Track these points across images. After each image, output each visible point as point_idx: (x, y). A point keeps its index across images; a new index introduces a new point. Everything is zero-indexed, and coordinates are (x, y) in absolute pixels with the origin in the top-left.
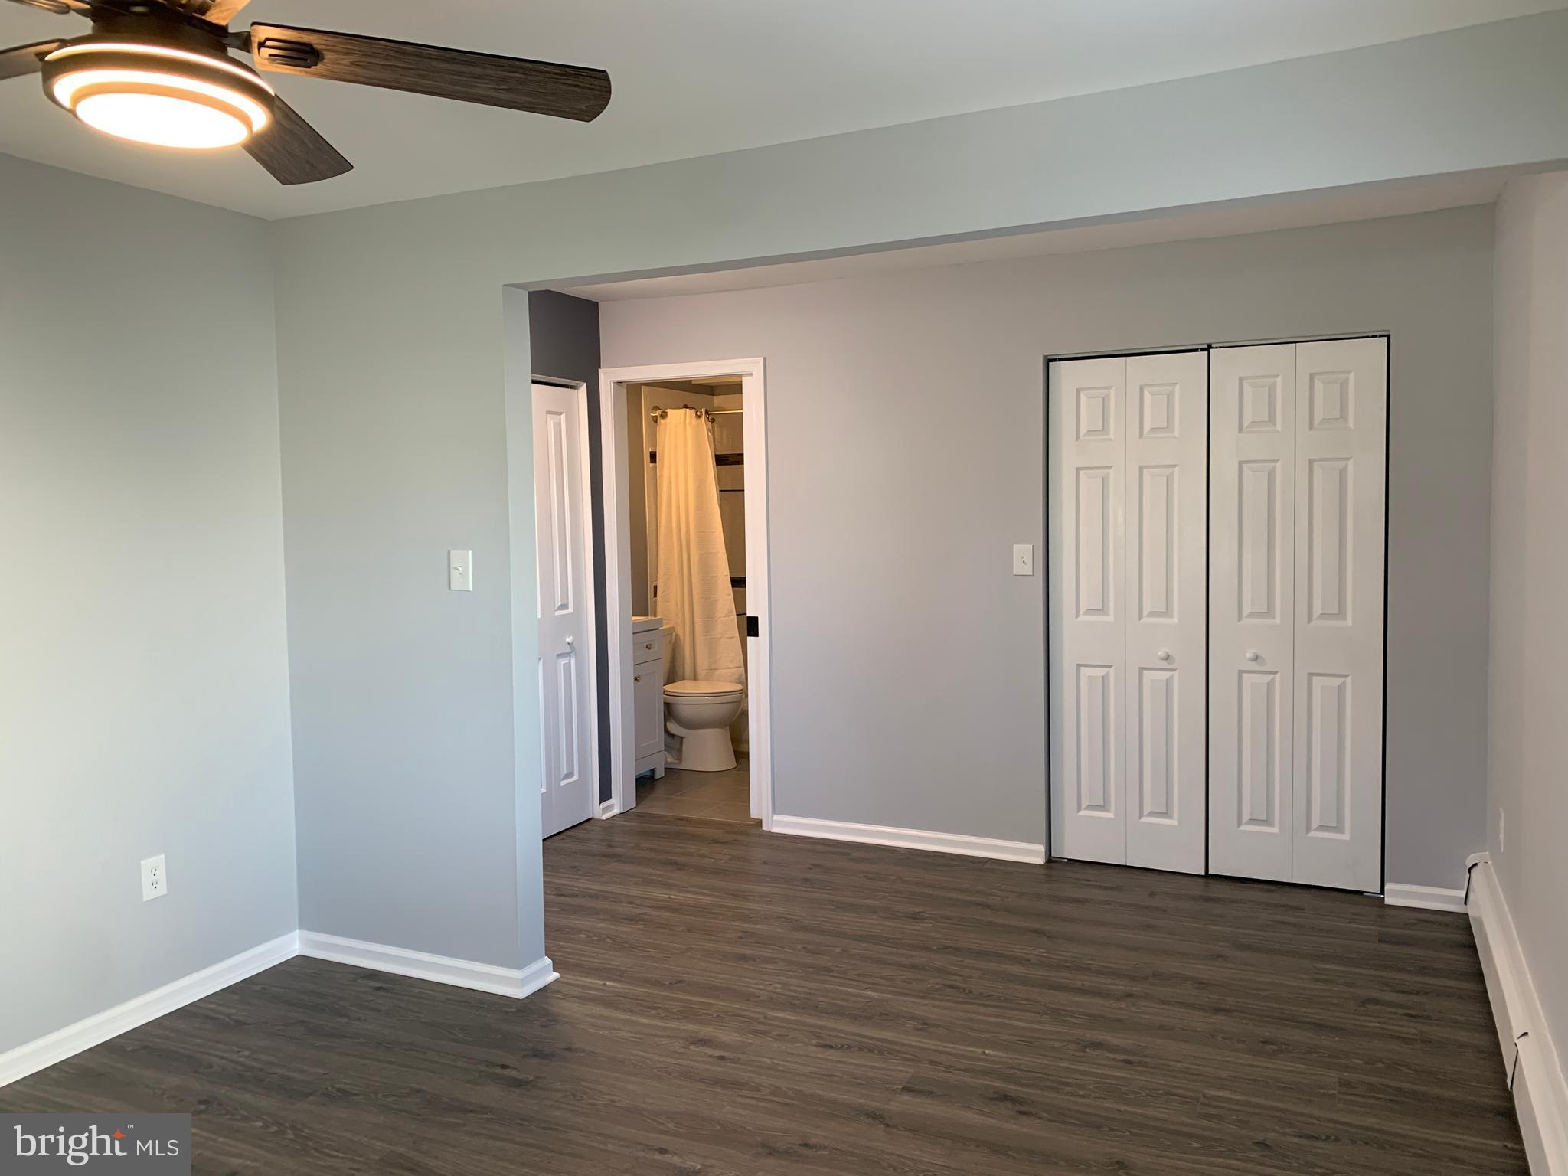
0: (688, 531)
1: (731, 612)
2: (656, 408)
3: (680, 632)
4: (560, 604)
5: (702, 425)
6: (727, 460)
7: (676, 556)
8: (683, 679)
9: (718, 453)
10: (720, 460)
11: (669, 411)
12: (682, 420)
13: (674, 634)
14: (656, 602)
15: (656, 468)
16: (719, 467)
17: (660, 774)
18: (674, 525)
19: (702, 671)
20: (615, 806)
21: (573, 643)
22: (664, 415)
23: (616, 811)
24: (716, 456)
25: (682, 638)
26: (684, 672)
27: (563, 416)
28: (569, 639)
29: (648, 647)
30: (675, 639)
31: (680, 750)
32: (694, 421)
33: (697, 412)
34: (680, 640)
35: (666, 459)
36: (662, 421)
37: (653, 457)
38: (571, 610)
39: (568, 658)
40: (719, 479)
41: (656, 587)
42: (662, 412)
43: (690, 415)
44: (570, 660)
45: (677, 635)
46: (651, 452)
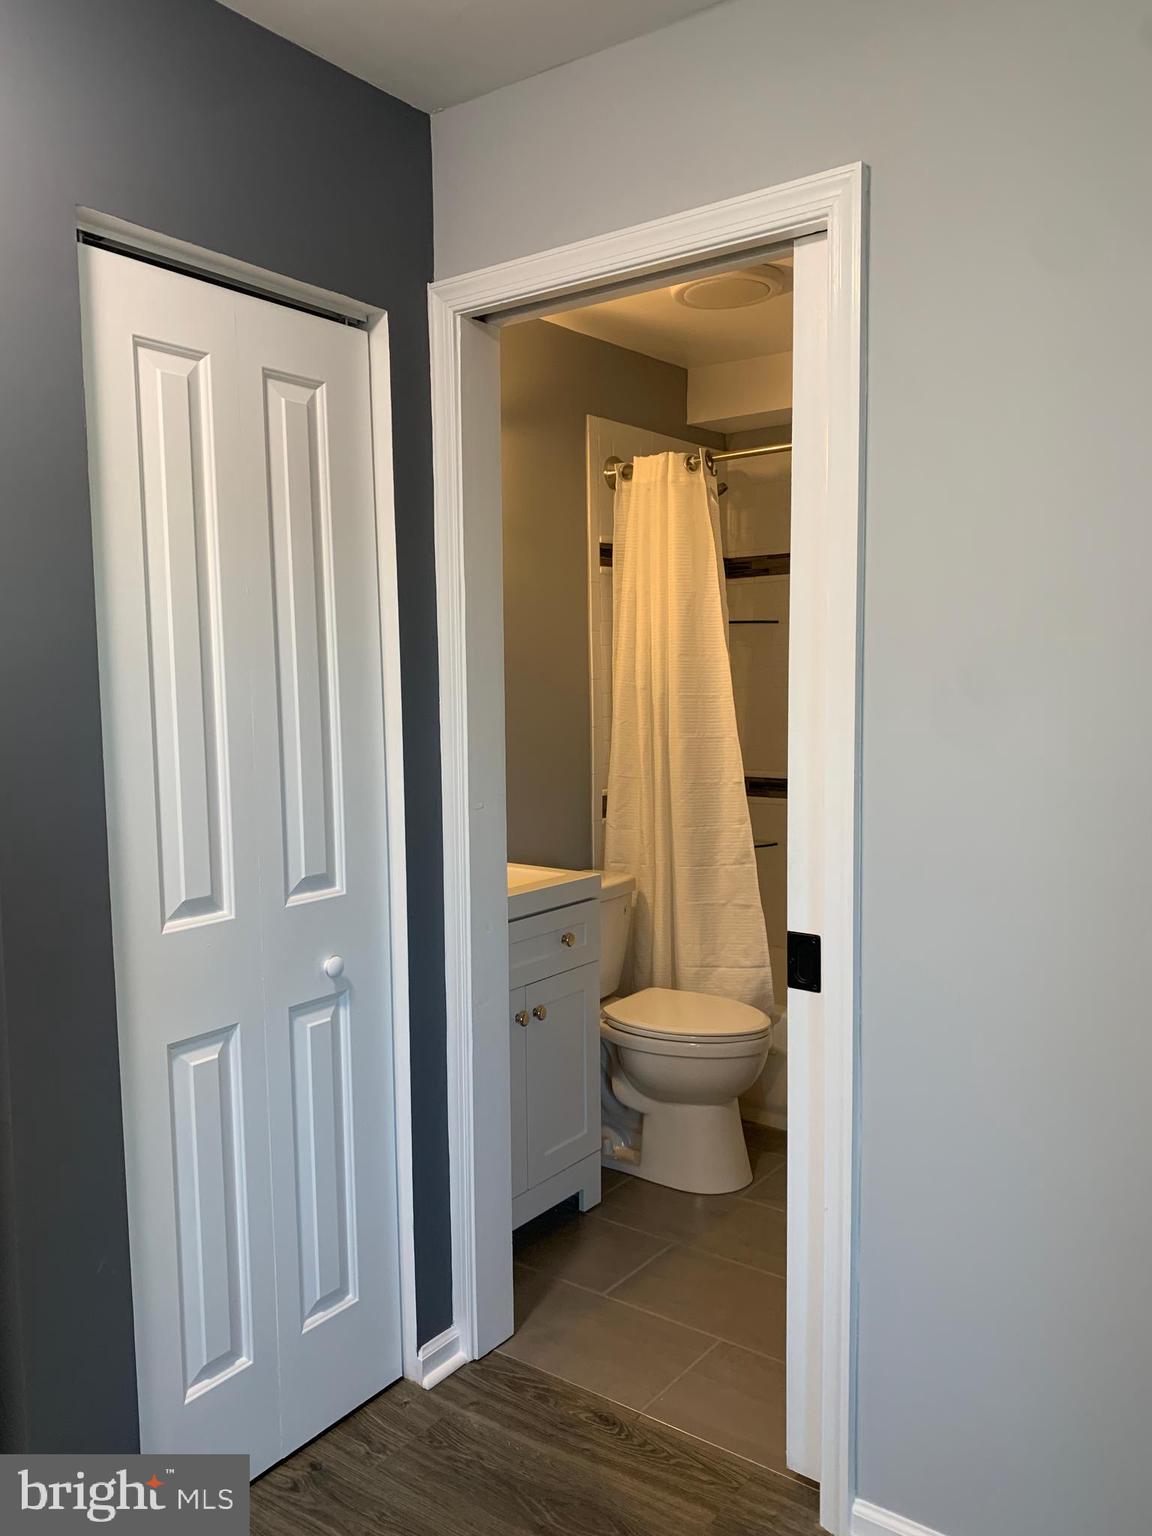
0: (664, 696)
1: (747, 855)
2: (615, 460)
3: (647, 891)
4: (303, 876)
5: (699, 484)
6: (748, 568)
7: (641, 743)
8: (651, 985)
9: (731, 556)
10: (734, 569)
11: (639, 463)
12: (659, 477)
13: (634, 896)
14: (604, 826)
15: (610, 575)
16: (733, 581)
17: (590, 1199)
18: (640, 683)
19: (687, 969)
20: (461, 1344)
21: (341, 970)
22: (627, 474)
23: (462, 1356)
24: (725, 560)
25: (649, 901)
26: (652, 972)
27: (321, 393)
28: (329, 964)
29: (566, 940)
30: (638, 900)
31: (639, 1132)
32: (684, 476)
33: (689, 459)
34: (645, 903)
35: (629, 555)
36: (625, 484)
37: (606, 553)
38: (339, 888)
39: (331, 1010)
40: (730, 602)
41: (605, 798)
42: (625, 467)
43: (676, 466)
44: (335, 1017)
45: (640, 895)
46: (601, 544)
